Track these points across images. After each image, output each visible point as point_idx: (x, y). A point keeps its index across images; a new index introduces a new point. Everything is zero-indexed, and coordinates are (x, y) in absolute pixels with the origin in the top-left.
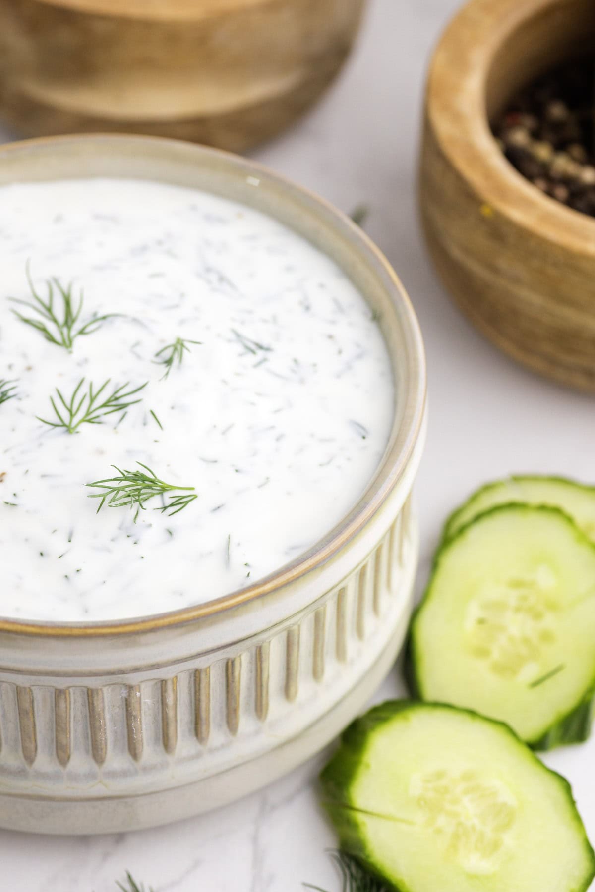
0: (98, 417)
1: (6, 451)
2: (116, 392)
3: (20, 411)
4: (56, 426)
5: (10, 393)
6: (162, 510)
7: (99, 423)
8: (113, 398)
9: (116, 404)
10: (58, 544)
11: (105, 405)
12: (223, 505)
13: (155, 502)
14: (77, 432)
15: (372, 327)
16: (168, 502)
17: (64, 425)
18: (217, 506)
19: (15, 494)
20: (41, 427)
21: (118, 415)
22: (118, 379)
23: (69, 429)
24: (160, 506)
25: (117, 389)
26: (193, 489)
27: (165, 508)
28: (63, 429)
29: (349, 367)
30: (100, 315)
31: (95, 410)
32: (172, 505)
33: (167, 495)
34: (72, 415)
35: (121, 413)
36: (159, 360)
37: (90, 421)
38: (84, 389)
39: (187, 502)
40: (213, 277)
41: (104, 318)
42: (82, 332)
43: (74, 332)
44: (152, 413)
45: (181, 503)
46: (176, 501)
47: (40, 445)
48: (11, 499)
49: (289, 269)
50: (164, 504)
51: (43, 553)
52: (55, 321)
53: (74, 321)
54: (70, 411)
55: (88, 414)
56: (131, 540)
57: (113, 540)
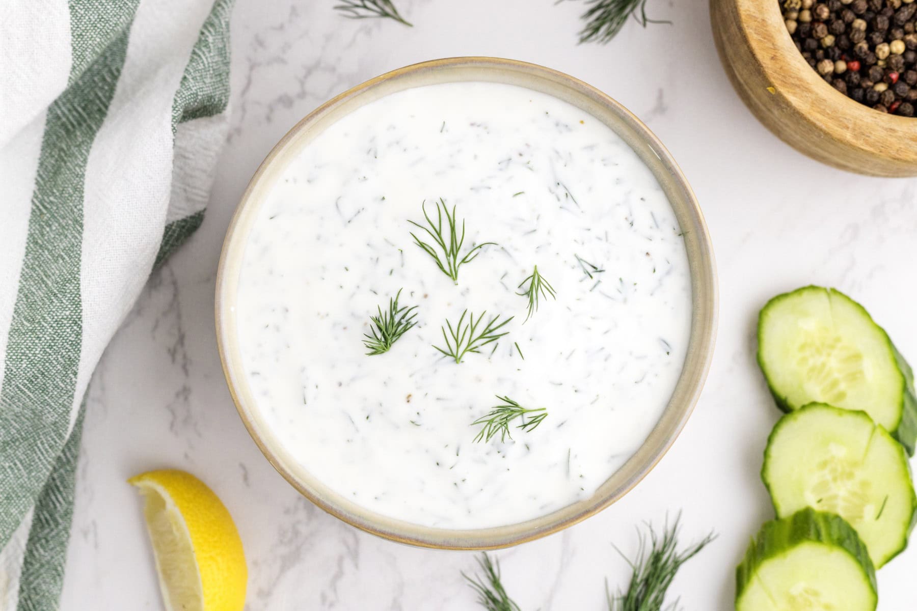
0: (477, 347)
1: (411, 376)
2: (489, 325)
3: (420, 338)
4: (447, 354)
5: (413, 321)
6: (523, 427)
7: (478, 352)
8: (487, 331)
9: (490, 335)
10: (448, 457)
11: (481, 337)
12: (565, 422)
13: (517, 421)
14: (462, 362)
15: (679, 240)
16: (527, 421)
17: (452, 355)
18: (560, 423)
19: (418, 413)
20: (435, 354)
21: (491, 345)
22: (492, 312)
23: (457, 359)
24: (521, 424)
25: (491, 321)
26: (544, 409)
27: (525, 426)
28: (452, 358)
29: (660, 282)
30: (478, 244)
31: (474, 341)
32: (530, 423)
33: (526, 415)
34: (458, 346)
35: (492, 345)
36: (521, 291)
37: (471, 350)
38: (466, 321)
39: (540, 420)
40: (561, 191)
41: (480, 247)
42: (464, 261)
43: (458, 261)
44: (516, 344)
45: (536, 421)
46: (533, 420)
47: (436, 371)
48: (415, 418)
49: (618, 181)
50: (523, 422)
51: (439, 464)
52: (444, 246)
53: (458, 250)
54: (457, 341)
55: (469, 345)
56: (500, 455)
57: (487, 454)
